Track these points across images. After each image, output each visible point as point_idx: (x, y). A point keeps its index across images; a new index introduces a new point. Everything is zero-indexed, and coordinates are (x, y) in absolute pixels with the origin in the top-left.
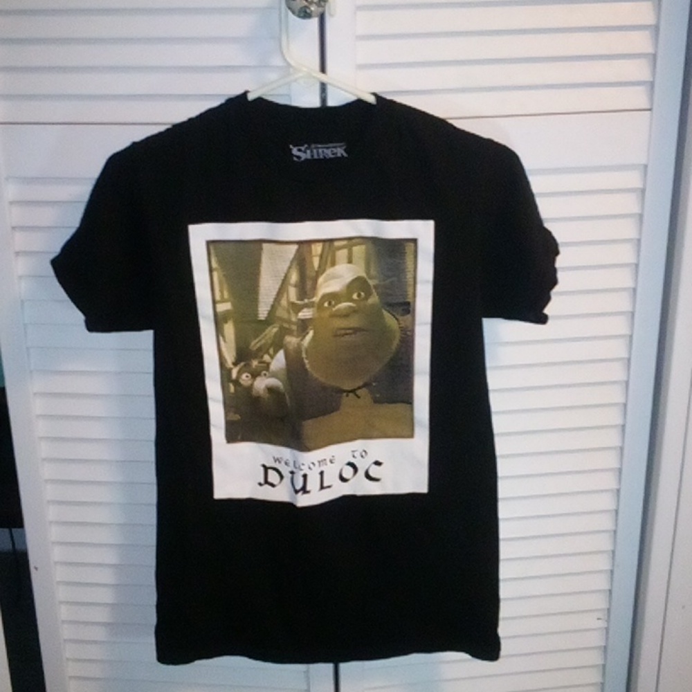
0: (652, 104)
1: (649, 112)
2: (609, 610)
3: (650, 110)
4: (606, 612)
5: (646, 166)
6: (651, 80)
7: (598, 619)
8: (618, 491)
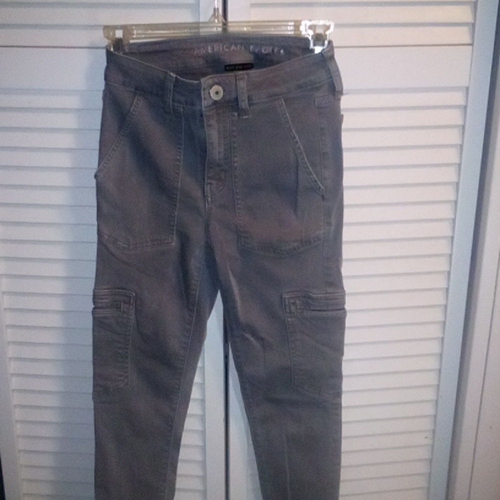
0: (473, 41)
1: (471, 47)
2: (434, 431)
3: (472, 45)
4: (432, 433)
5: (467, 89)
6: (473, 22)
7: (426, 438)
8: (443, 339)
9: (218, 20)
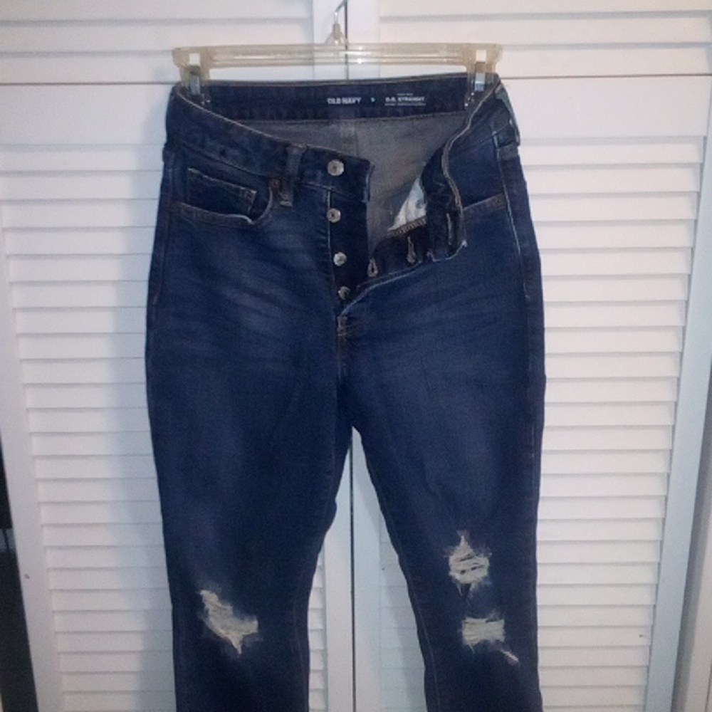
1: (710, 77)
2: (653, 627)
4: (649, 629)
5: (705, 139)
9: (340, 42)
